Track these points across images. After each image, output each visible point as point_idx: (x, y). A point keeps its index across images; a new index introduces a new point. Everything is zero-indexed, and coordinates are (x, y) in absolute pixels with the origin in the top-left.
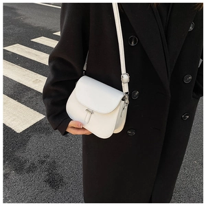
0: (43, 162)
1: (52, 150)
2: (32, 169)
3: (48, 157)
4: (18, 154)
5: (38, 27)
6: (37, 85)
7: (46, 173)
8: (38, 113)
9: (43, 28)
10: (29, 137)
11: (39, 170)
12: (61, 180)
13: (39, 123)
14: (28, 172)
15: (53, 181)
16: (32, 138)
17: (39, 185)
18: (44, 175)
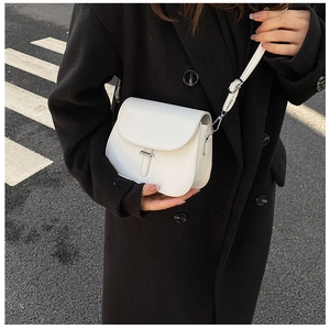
0: (49, 228)
1: (63, 210)
2: (32, 237)
3: (57, 220)
5: (42, 22)
6: (41, 114)
7: (55, 243)
8: (42, 157)
9: (51, 23)
10: (29, 192)
11: (43, 239)
12: (76, 253)
13: (45, 171)
14: (27, 242)
15: (64, 255)
16: (33, 193)
17: (43, 260)
18: (52, 247)
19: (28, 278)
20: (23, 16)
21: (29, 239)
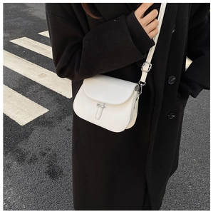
0: (44, 154)
1: (54, 142)
2: (33, 160)
3: (49, 149)
4: (21, 146)
6: (42, 79)
7: (47, 165)
10: (32, 130)
11: (40, 162)
12: (61, 172)
13: (43, 116)
14: (29, 163)
15: (53, 173)
16: (35, 131)
17: (39, 176)
18: (45, 167)
19: (29, 187)
20: (34, 17)
21: (31, 161)
